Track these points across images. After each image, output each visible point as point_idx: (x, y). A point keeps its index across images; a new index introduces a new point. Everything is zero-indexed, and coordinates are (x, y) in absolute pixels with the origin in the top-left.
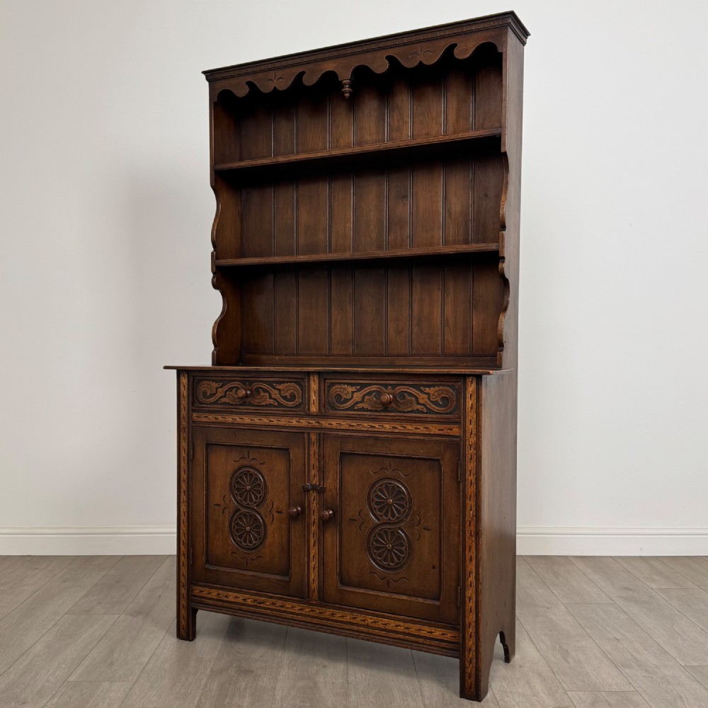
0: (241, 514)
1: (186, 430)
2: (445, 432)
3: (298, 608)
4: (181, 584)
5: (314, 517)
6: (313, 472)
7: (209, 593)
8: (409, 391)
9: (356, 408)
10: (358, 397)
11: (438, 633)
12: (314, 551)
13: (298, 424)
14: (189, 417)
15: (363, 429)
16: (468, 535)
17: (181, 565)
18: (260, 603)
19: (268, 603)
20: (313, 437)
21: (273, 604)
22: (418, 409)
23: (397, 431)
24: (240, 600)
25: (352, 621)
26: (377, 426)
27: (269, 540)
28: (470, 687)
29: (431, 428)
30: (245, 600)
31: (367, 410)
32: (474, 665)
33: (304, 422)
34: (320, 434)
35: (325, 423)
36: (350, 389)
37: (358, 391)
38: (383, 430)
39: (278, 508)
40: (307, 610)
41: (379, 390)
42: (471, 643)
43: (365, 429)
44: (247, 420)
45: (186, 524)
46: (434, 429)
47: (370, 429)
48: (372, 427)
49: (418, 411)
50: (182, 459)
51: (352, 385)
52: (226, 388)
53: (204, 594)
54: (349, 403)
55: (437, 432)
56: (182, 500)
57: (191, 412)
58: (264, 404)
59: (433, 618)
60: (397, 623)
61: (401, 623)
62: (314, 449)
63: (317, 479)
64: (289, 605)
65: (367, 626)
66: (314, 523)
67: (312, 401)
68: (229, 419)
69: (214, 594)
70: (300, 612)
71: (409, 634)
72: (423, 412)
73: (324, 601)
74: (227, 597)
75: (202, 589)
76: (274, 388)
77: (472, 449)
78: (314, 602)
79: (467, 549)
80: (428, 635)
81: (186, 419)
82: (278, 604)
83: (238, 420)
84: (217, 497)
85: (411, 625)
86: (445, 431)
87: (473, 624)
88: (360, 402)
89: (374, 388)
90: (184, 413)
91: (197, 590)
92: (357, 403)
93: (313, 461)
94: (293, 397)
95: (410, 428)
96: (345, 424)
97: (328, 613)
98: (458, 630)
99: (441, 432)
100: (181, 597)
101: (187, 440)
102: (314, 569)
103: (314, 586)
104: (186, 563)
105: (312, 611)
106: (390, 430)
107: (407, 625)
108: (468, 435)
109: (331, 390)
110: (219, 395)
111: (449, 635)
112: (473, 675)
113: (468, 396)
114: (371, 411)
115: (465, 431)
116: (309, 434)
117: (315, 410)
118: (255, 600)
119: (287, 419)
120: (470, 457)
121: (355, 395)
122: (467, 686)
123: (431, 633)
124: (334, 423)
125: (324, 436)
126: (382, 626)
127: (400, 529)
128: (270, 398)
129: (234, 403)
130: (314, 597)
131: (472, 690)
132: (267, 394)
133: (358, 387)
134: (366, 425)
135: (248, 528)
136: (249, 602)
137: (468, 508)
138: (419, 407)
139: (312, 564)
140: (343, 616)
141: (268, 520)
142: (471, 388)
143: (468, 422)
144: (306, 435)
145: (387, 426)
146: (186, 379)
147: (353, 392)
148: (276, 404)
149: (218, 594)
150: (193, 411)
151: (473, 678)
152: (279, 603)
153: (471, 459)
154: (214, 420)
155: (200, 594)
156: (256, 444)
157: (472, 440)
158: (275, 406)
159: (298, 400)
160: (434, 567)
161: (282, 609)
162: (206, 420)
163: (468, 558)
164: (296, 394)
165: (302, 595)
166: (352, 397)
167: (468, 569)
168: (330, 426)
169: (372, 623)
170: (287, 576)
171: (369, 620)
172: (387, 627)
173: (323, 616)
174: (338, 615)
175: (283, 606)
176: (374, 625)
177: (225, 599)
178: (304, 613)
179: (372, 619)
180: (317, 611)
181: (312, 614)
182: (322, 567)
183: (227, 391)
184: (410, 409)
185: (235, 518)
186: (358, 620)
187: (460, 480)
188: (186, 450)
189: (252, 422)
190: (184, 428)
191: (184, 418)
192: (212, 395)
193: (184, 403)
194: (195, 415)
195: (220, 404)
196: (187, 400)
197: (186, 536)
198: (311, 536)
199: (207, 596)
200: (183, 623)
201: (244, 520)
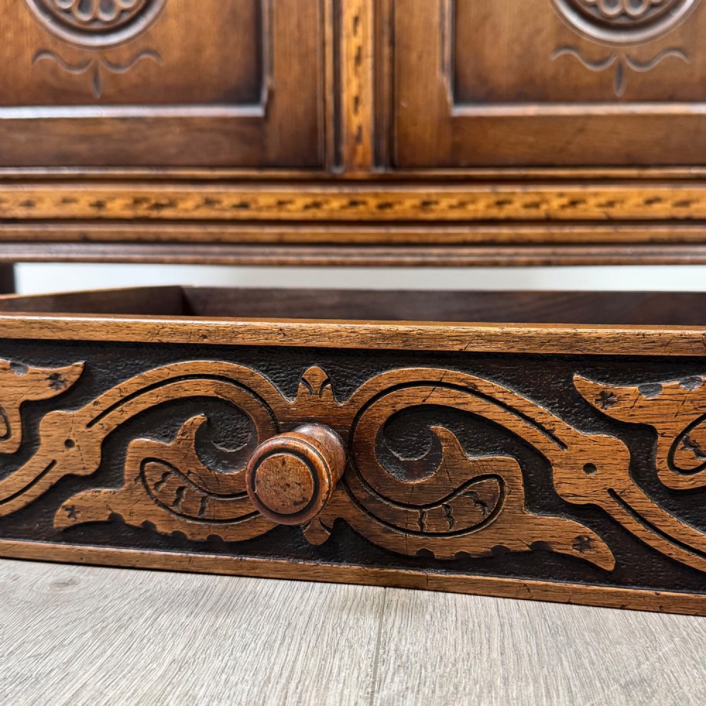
3: (300, 202)
18: (158, 206)
21: (209, 202)
25: (495, 213)
30: (99, 205)
40: (335, 204)
64: (265, 198)
65: (548, 221)
70: (309, 214)
71: (690, 221)
73: (394, 160)
74: (29, 204)
78: (360, 174)
82: (227, 202)
85: (698, 192)
97: (408, 203)
102: (358, 59)
103: (360, 119)
105: (354, 204)
107: (685, 192)
118: (137, 201)
126: (597, 213)
130: (359, 159)
136: (116, 208)
139: (349, 46)
140: (462, 205)
152: (230, 196)
161: (244, 214)
165: (314, 157)
169: (563, 207)
170: (254, 99)
171: (554, 199)
172: (616, 212)
173: (389, 214)
174: (444, 203)
175: (244, 206)
176: (569, 213)
177: (21, 212)
178: (320, 214)
179: (561, 195)
180: (373, 203)
181: (350, 214)
182: (386, 51)
186: (517, 204)
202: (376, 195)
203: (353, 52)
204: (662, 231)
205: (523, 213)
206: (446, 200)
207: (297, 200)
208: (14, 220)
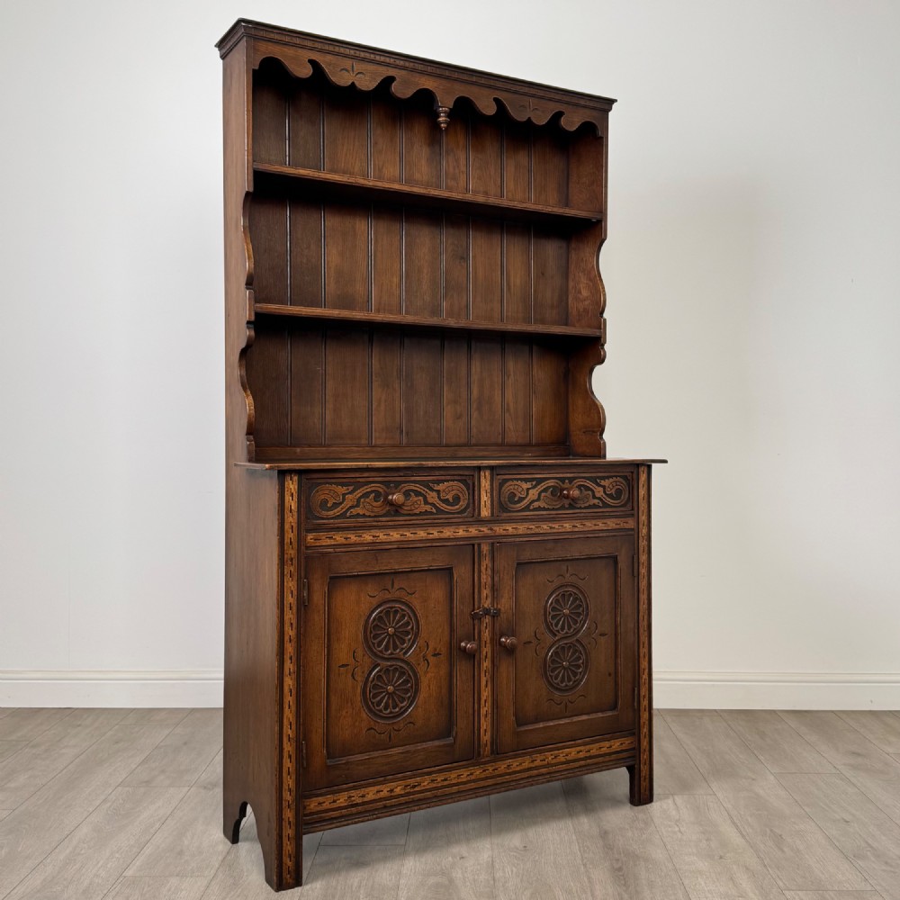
0: (380, 671)
1: (295, 562)
3: (466, 774)
4: (285, 805)
5: (487, 650)
6: (485, 592)
7: (334, 801)
8: (586, 484)
9: (531, 507)
10: (533, 494)
11: (616, 745)
12: (486, 694)
13: (466, 534)
14: (300, 539)
15: (542, 532)
17: (285, 774)
19: (426, 783)
20: (485, 548)
22: (594, 504)
23: (577, 530)
24: (385, 793)
25: (531, 765)
26: (557, 527)
27: (423, 695)
28: (645, 790)
29: (608, 523)
30: (392, 791)
31: (544, 509)
33: (473, 531)
34: (493, 543)
35: (499, 529)
36: (525, 486)
37: (534, 487)
38: (564, 530)
39: (435, 650)
40: (478, 772)
41: (556, 485)
42: (645, 744)
43: (544, 532)
44: (395, 536)
45: (293, 708)
46: (612, 524)
47: (550, 531)
48: (551, 528)
49: (595, 506)
50: (287, 608)
51: (526, 480)
52: (359, 493)
53: (326, 806)
54: (525, 501)
55: (614, 527)
56: (287, 672)
57: (303, 533)
58: (417, 511)
59: (611, 732)
60: (578, 749)
61: (582, 748)
62: (486, 562)
63: (489, 600)
64: (453, 775)
65: (549, 765)
66: (486, 657)
67: (482, 503)
68: (367, 537)
69: (342, 800)
70: (468, 778)
71: (590, 758)
72: (600, 507)
73: (498, 752)
74: (363, 796)
75: (321, 799)
76: (432, 490)
77: (644, 541)
78: (486, 759)
79: (641, 646)
80: (608, 751)
81: (295, 545)
82: (439, 779)
83: (382, 537)
84: (342, 653)
85: (591, 746)
86: (622, 525)
87: (647, 722)
88: (537, 501)
89: (551, 483)
90: (290, 535)
91: (313, 805)
92: (533, 501)
93: (486, 578)
94: (457, 499)
95: (590, 525)
96: (522, 528)
97: (503, 767)
98: (634, 734)
99: (618, 527)
100: (285, 825)
101: (295, 578)
102: (486, 716)
103: (486, 738)
104: (293, 769)
105: (484, 771)
107: (588, 748)
108: (641, 526)
109: (503, 488)
110: (347, 504)
111: (626, 743)
112: (647, 777)
113: (640, 486)
114: (548, 509)
115: (638, 523)
116: (479, 545)
117: (486, 514)
119: (452, 529)
120: (642, 549)
121: (531, 492)
122: (642, 791)
123: (611, 747)
124: (510, 528)
125: (497, 544)
126: (563, 759)
127: (577, 640)
128: (426, 502)
129: (372, 514)
130: (486, 753)
131: (647, 793)
132: (421, 498)
133: (534, 483)
134: (545, 527)
135: (390, 688)
136: (398, 791)
138: (596, 501)
139: (483, 711)
140: (520, 764)
141: (421, 669)
142: (643, 477)
143: (640, 514)
144: (476, 548)
145: (567, 525)
146: (296, 483)
147: (528, 489)
148: (434, 511)
149: (350, 797)
150: (309, 531)
151: (647, 781)
152: (440, 777)
153: (643, 551)
154: (343, 541)
155: (320, 808)
156: (406, 567)
157: (645, 531)
158: (432, 513)
159: (463, 504)
160: (610, 675)
161: (446, 783)
162: (329, 542)
163: (642, 655)
164: (461, 495)
165: (471, 755)
166: (528, 495)
167: (642, 666)
168: (505, 533)
169: (552, 759)
170: (450, 736)
171: (550, 757)
172: (569, 758)
173: (495, 773)
174: (515, 765)
175: (446, 780)
176: (553, 761)
177: (359, 801)
178: (472, 778)
179: (552, 755)
180: (491, 769)
181: (483, 775)
182: (496, 711)
183: (361, 497)
184: (587, 505)
185: (371, 679)
186: (538, 761)
187: (636, 574)
188: (295, 593)
189: (403, 538)
190: (292, 560)
191: (291, 543)
192: (336, 505)
193: (291, 519)
194: (310, 536)
195: (350, 517)
196: (295, 514)
197: (294, 727)
198: (483, 674)
199: (329, 807)
200: (289, 863)
201: (385, 678)
202: (492, 766)
203: (484, 713)
204: (583, 763)
205: (540, 764)
207: (464, 774)
208: (357, 805)
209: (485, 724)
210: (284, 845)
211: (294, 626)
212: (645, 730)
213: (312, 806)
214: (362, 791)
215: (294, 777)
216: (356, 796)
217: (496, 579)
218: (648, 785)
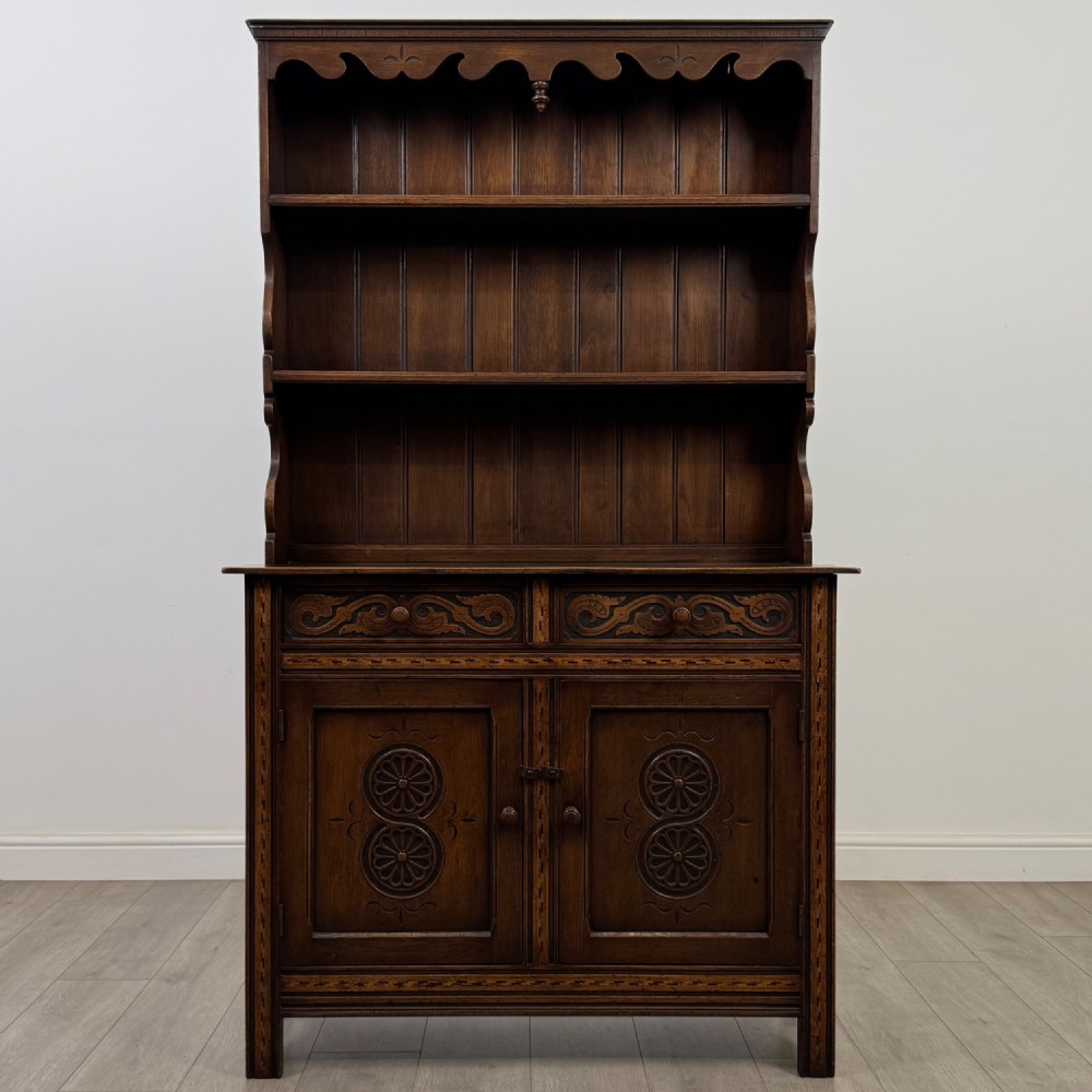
0: (387, 832)
1: (268, 687)
2: (778, 665)
3: (510, 982)
4: (257, 977)
5: (542, 822)
6: (539, 746)
7: (321, 984)
8: (714, 602)
9: (618, 633)
10: (621, 614)
11: (765, 983)
12: (541, 880)
13: (509, 665)
14: (275, 661)
15: (632, 667)
16: (814, 822)
17: (257, 941)
18: (434, 985)
19: (449, 983)
20: (540, 687)
21: (459, 982)
22: (728, 632)
23: (694, 667)
24: (390, 986)
25: (614, 988)
26: (659, 662)
27: (448, 870)
28: (819, 1058)
29: (752, 660)
30: (400, 984)
31: (639, 635)
32: (825, 1023)
33: (521, 661)
34: (552, 680)
35: (562, 660)
36: (608, 602)
37: (622, 605)
38: (671, 667)
39: (467, 814)
40: (528, 983)
41: (661, 602)
42: (819, 989)
43: (638, 667)
44: (404, 661)
45: (268, 863)
46: (758, 661)
47: (647, 667)
48: (649, 663)
49: (729, 634)
50: (258, 743)
51: (611, 595)
52: (353, 606)
53: (310, 987)
54: (607, 624)
55: (763, 665)
56: (258, 819)
57: (279, 653)
58: (438, 631)
59: (755, 962)
60: (696, 978)
61: (702, 977)
62: (541, 706)
63: (546, 756)
64: (491, 979)
65: (643, 992)
66: (541, 832)
67: (536, 623)
68: (365, 662)
69: (332, 983)
70: (514, 988)
71: (717, 993)
72: (738, 636)
73: (560, 960)
74: (361, 985)
75: (303, 978)
76: (459, 603)
77: (821, 690)
78: (542, 967)
79: (813, 845)
80: (749, 989)
81: (268, 667)
82: (469, 982)
83: (385, 663)
84: (335, 805)
85: (720, 977)
86: (777, 663)
87: (823, 960)
88: (626, 623)
89: (651, 599)
90: (261, 655)
91: (294, 982)
92: (621, 624)
93: (540, 726)
94: (497, 617)
95: (718, 661)
96: (599, 661)
97: (568, 982)
98: (798, 972)
99: (769, 666)
100: (258, 1001)
101: (269, 706)
102: (541, 910)
103: (542, 939)
104: (267, 936)
105: (539, 982)
106: (683, 667)
107: (712, 979)
108: (814, 667)
109: (572, 605)
110: (339, 618)
111: (784, 982)
112: (823, 1038)
113: (814, 607)
114: (646, 636)
115: (809, 662)
116: (531, 680)
117: (542, 639)
118: (421, 982)
119: (488, 657)
120: (816, 702)
121: (617, 611)
122: (813, 1057)
123: (754, 984)
124: (580, 661)
125: (560, 684)
126: (668, 988)
127: (697, 825)
128: (451, 620)
129: (373, 633)
130: (541, 960)
131: (822, 1061)
132: (442, 614)
133: (623, 598)
134: (638, 661)
135: (402, 855)
136: (409, 986)
137: (815, 781)
138: (732, 627)
139: (537, 903)
140: (597, 983)
141: (445, 838)
142: (819, 595)
143: (814, 649)
144: (526, 684)
145: (678, 661)
146: (269, 596)
147: (612, 607)
148: (463, 631)
149: (343, 983)
150: (285, 650)
151: (823, 1044)
152: (471, 979)
153: (819, 705)
154: (332, 665)
155: (302, 989)
156: (421, 704)
157: (822, 674)
158: (461, 636)
159: (506, 624)
160: (756, 880)
161: (479, 988)
162: (311, 666)
163: (814, 858)
164: (503, 613)
165: (518, 957)
166: (612, 614)
167: (815, 876)
168: (571, 666)
169: (651, 985)
170: (487, 929)
171: (646, 981)
172: (677, 988)
173: (557, 988)
174: (588, 982)
175: (479, 984)
176: (653, 988)
177: (356, 989)
178: (520, 988)
179: (649, 979)
180: (549, 982)
181: (537, 988)
182: (556, 906)
183: (357, 611)
184: (716, 632)
185: (374, 841)
186: (626, 983)
187: (803, 738)
188: (268, 724)
189: (415, 666)
190: (263, 684)
191: (262, 663)
192: (322, 620)
193: (262, 635)
194: (287, 658)
195: (342, 636)
196: (268, 630)
197: (268, 885)
198: (536, 854)
199: (314, 989)
200: (262, 1048)
201: (394, 842)
202: (550, 978)
203: (539, 905)
204: (704, 998)
205: (630, 988)
206: (588, 981)
207: (508, 981)
208: (352, 993)
209: (540, 921)
210: (257, 1024)
211: (268, 764)
212: (820, 970)
213: (293, 984)
214: (359, 978)
215: (268, 945)
216: (351, 983)
217: (558, 727)
218: (824, 1050)
